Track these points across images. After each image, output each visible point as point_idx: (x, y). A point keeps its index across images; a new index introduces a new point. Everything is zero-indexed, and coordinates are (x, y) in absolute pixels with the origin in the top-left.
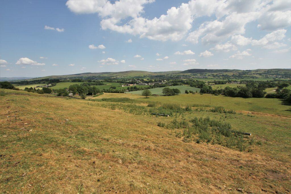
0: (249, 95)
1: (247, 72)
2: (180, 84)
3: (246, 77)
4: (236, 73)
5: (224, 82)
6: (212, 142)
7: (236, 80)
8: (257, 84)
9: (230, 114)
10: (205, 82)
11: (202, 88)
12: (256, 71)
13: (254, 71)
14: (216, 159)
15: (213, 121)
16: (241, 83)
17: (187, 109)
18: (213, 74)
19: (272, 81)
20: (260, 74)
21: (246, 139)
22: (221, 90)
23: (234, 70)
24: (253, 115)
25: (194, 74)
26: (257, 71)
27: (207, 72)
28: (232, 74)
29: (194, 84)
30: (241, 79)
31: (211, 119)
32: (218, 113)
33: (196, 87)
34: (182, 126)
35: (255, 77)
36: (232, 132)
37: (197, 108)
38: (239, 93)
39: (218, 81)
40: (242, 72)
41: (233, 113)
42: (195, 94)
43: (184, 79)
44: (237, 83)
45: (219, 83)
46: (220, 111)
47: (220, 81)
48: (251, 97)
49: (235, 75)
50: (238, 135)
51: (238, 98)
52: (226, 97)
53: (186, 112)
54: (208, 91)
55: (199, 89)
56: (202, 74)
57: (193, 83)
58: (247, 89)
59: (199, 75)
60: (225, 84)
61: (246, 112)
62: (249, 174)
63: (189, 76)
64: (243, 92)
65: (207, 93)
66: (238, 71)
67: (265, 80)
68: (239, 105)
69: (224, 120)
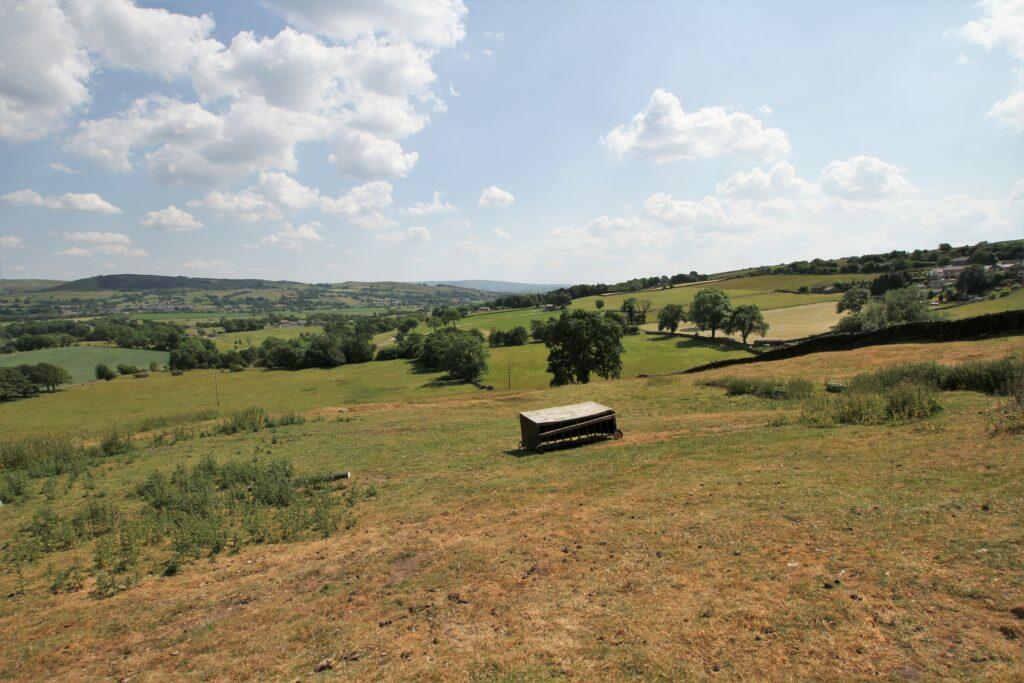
0: (338, 359)
1: (321, 288)
2: (63, 340)
3: (321, 303)
4: (290, 292)
5: (255, 324)
6: (231, 546)
7: (294, 314)
8: (351, 324)
9: (286, 427)
10: (187, 327)
11: (177, 351)
12: (343, 288)
13: (338, 288)
14: (245, 602)
15: (230, 468)
16: (308, 324)
17: (111, 448)
18: (210, 293)
19: (384, 315)
20: (355, 297)
21: (339, 493)
22: (252, 350)
23: (283, 282)
24: (350, 415)
25: (129, 293)
26: (347, 288)
27: (187, 289)
28: (279, 296)
29: (136, 335)
30: (308, 311)
31: (221, 460)
32: (247, 433)
33: (149, 349)
34: (88, 528)
35: (344, 304)
36: (298, 484)
37: (159, 432)
38: (308, 354)
39: (235, 320)
40: (308, 290)
41: (296, 421)
42: (146, 376)
43: (81, 316)
44: (299, 325)
45: (241, 326)
46: (253, 424)
47: (241, 321)
48: (342, 364)
49: (287, 299)
50: (315, 488)
51: (309, 370)
52: (272, 373)
53: (108, 459)
54: (201, 361)
55: (164, 357)
56: (166, 296)
57: (130, 332)
58: (328, 340)
59: (152, 299)
60: (261, 328)
61: (331, 411)
62: (347, 598)
63: (106, 304)
64: (321, 352)
65: (200, 367)
66: (295, 287)
67: (369, 313)
68: (315, 394)
69: (269, 452)
